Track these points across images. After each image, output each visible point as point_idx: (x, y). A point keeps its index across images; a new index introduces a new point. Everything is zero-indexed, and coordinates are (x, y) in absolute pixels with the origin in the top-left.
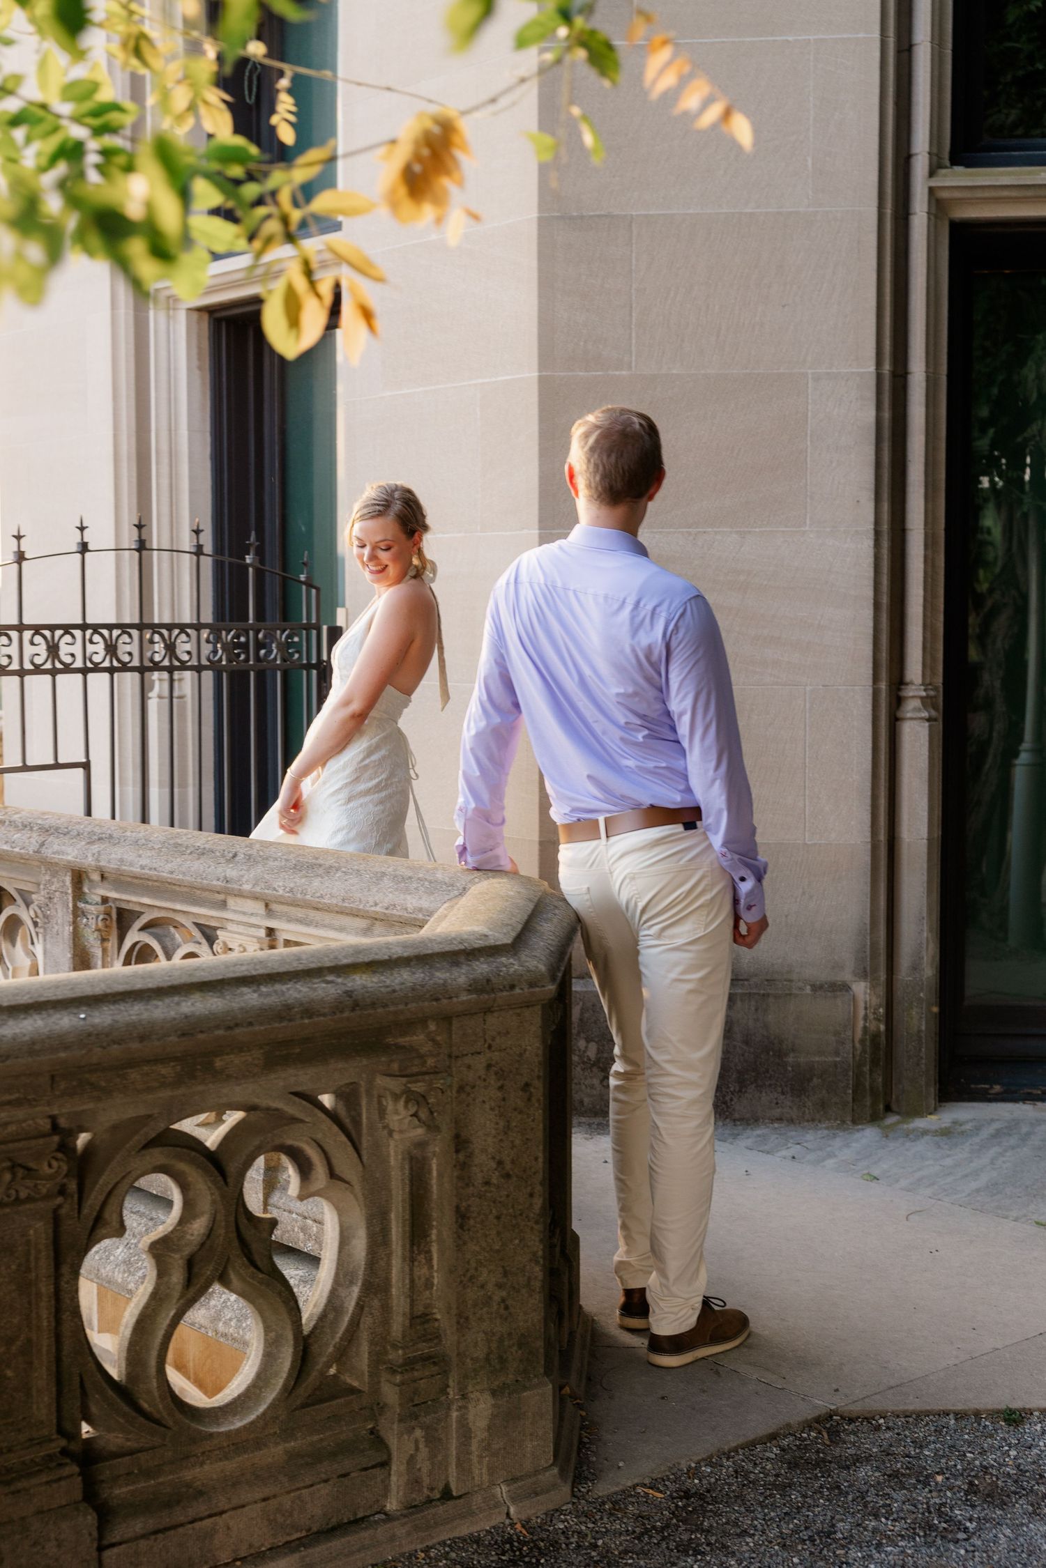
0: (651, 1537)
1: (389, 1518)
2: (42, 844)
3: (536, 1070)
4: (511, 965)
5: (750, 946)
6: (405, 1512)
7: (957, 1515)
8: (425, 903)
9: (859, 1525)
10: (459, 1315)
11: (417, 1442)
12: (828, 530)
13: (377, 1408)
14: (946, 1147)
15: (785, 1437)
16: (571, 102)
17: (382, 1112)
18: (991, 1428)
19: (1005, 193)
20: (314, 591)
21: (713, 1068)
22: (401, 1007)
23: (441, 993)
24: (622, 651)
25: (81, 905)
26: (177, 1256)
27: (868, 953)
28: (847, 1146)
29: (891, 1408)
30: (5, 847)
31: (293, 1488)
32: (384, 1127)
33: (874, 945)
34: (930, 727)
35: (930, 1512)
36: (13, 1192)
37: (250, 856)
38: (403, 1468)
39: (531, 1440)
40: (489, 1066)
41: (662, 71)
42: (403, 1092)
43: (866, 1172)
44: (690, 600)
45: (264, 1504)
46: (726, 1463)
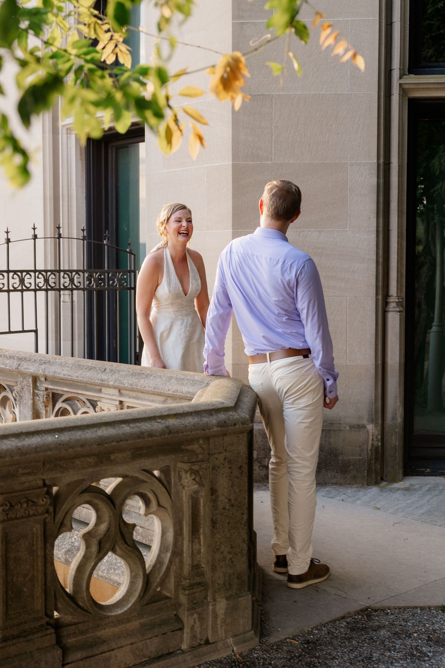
0: (294, 660)
1: (183, 652)
2: (19, 365)
3: (245, 460)
4: (234, 415)
5: (330, 408)
6: (190, 649)
7: (424, 650)
8: (191, 390)
9: (382, 654)
10: (213, 565)
11: (195, 619)
12: (357, 230)
13: (178, 605)
14: (408, 495)
15: (348, 618)
16: (289, 51)
17: (180, 478)
18: (436, 614)
19: (432, 86)
20: (133, 256)
21: (315, 460)
22: (189, 433)
23: (206, 427)
24: (277, 282)
25: (36, 391)
26: (94, 540)
27: (374, 412)
28: (365, 495)
29: (393, 605)
30: (2, 366)
31: (143, 639)
32: (181, 485)
33: (376, 408)
34: (400, 314)
35: (412, 649)
36: (27, 512)
37: (112, 370)
38: (189, 631)
39: (242, 619)
40: (225, 459)
41: (327, 38)
42: (189, 470)
43: (374, 506)
44: (306, 261)
45: (131, 646)
46: (324, 629)
